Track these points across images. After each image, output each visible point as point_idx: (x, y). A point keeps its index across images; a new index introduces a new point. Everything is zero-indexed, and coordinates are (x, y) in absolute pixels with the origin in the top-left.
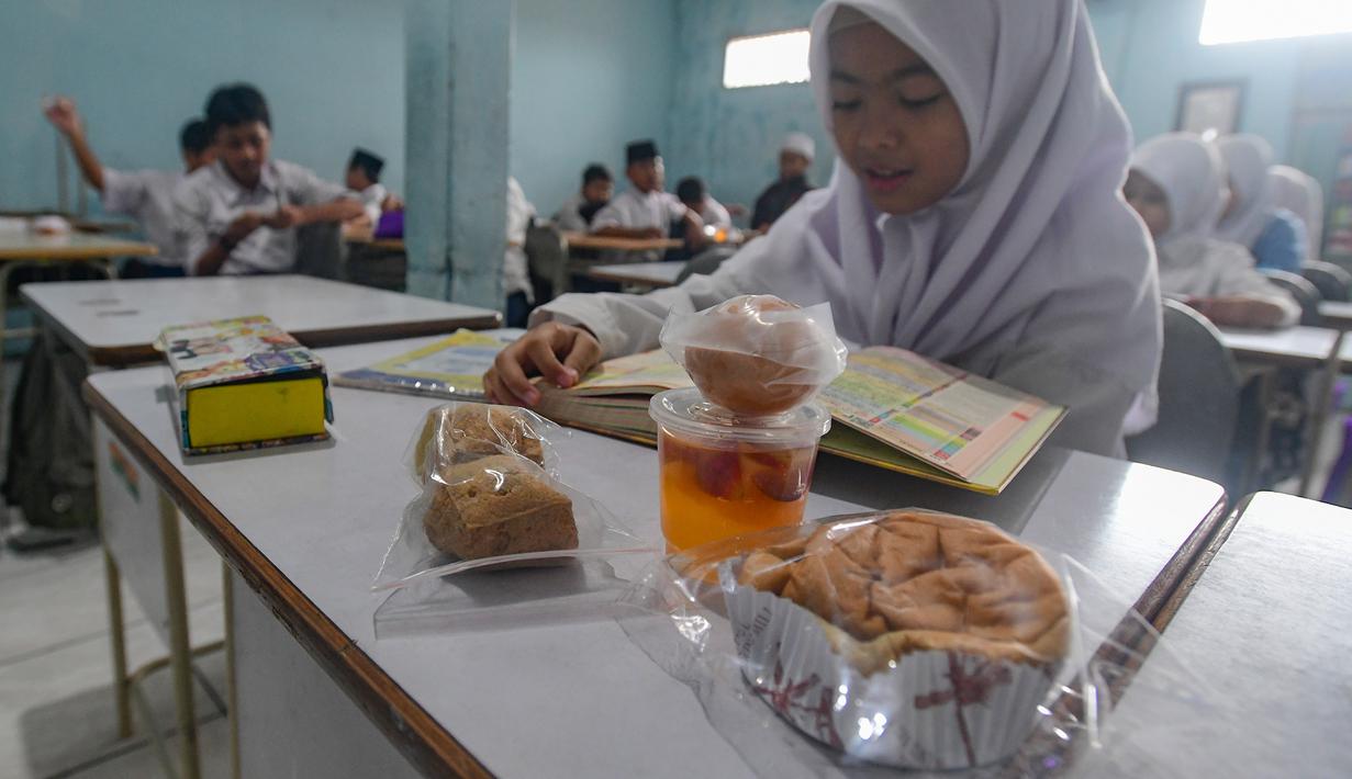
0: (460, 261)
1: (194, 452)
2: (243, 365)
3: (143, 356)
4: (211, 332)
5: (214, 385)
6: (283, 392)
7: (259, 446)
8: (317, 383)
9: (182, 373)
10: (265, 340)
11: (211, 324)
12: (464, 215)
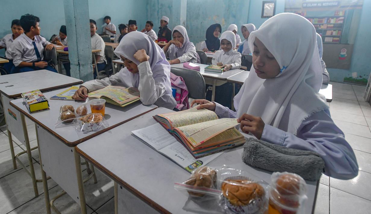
0: (81, 63)
1: (31, 112)
2: (36, 101)
3: (19, 96)
4: (30, 94)
5: (33, 104)
6: (42, 104)
7: (40, 111)
8: (47, 102)
9: (28, 102)
10: (39, 95)
11: (30, 92)
12: (81, 53)
